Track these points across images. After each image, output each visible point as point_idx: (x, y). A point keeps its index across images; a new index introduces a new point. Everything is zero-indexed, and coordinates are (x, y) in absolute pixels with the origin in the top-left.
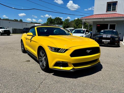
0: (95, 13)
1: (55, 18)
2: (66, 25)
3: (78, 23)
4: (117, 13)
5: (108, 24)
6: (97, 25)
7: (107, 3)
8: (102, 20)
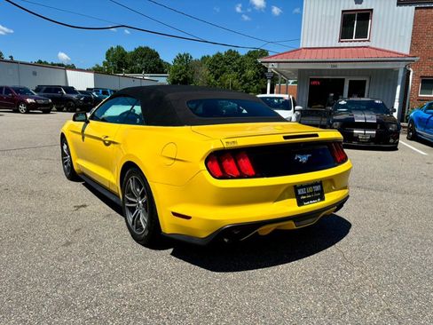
0: (304, 43)
1: (137, 50)
2: (180, 75)
3: (217, 68)
4: (372, 44)
5: (343, 80)
6: (311, 80)
7: (343, 11)
8: (328, 66)
